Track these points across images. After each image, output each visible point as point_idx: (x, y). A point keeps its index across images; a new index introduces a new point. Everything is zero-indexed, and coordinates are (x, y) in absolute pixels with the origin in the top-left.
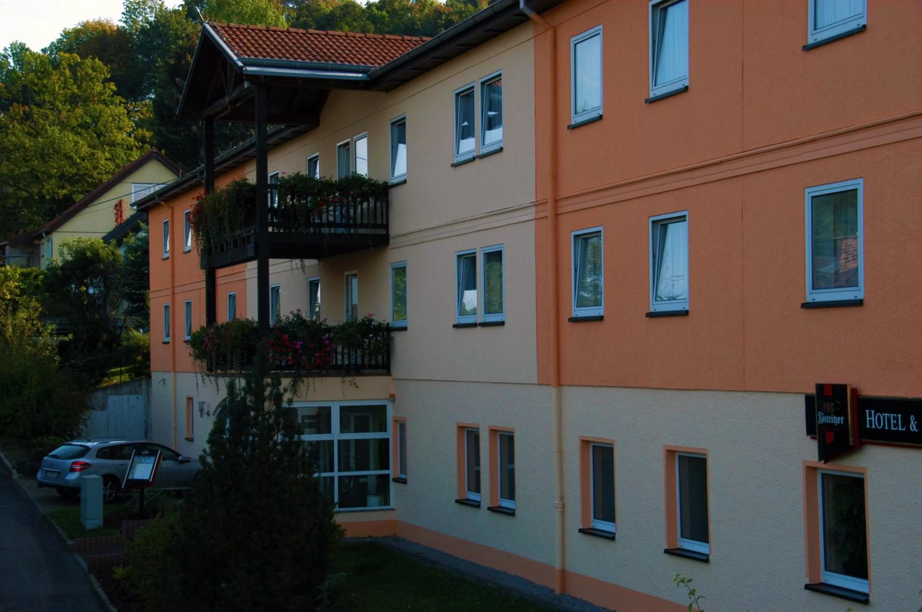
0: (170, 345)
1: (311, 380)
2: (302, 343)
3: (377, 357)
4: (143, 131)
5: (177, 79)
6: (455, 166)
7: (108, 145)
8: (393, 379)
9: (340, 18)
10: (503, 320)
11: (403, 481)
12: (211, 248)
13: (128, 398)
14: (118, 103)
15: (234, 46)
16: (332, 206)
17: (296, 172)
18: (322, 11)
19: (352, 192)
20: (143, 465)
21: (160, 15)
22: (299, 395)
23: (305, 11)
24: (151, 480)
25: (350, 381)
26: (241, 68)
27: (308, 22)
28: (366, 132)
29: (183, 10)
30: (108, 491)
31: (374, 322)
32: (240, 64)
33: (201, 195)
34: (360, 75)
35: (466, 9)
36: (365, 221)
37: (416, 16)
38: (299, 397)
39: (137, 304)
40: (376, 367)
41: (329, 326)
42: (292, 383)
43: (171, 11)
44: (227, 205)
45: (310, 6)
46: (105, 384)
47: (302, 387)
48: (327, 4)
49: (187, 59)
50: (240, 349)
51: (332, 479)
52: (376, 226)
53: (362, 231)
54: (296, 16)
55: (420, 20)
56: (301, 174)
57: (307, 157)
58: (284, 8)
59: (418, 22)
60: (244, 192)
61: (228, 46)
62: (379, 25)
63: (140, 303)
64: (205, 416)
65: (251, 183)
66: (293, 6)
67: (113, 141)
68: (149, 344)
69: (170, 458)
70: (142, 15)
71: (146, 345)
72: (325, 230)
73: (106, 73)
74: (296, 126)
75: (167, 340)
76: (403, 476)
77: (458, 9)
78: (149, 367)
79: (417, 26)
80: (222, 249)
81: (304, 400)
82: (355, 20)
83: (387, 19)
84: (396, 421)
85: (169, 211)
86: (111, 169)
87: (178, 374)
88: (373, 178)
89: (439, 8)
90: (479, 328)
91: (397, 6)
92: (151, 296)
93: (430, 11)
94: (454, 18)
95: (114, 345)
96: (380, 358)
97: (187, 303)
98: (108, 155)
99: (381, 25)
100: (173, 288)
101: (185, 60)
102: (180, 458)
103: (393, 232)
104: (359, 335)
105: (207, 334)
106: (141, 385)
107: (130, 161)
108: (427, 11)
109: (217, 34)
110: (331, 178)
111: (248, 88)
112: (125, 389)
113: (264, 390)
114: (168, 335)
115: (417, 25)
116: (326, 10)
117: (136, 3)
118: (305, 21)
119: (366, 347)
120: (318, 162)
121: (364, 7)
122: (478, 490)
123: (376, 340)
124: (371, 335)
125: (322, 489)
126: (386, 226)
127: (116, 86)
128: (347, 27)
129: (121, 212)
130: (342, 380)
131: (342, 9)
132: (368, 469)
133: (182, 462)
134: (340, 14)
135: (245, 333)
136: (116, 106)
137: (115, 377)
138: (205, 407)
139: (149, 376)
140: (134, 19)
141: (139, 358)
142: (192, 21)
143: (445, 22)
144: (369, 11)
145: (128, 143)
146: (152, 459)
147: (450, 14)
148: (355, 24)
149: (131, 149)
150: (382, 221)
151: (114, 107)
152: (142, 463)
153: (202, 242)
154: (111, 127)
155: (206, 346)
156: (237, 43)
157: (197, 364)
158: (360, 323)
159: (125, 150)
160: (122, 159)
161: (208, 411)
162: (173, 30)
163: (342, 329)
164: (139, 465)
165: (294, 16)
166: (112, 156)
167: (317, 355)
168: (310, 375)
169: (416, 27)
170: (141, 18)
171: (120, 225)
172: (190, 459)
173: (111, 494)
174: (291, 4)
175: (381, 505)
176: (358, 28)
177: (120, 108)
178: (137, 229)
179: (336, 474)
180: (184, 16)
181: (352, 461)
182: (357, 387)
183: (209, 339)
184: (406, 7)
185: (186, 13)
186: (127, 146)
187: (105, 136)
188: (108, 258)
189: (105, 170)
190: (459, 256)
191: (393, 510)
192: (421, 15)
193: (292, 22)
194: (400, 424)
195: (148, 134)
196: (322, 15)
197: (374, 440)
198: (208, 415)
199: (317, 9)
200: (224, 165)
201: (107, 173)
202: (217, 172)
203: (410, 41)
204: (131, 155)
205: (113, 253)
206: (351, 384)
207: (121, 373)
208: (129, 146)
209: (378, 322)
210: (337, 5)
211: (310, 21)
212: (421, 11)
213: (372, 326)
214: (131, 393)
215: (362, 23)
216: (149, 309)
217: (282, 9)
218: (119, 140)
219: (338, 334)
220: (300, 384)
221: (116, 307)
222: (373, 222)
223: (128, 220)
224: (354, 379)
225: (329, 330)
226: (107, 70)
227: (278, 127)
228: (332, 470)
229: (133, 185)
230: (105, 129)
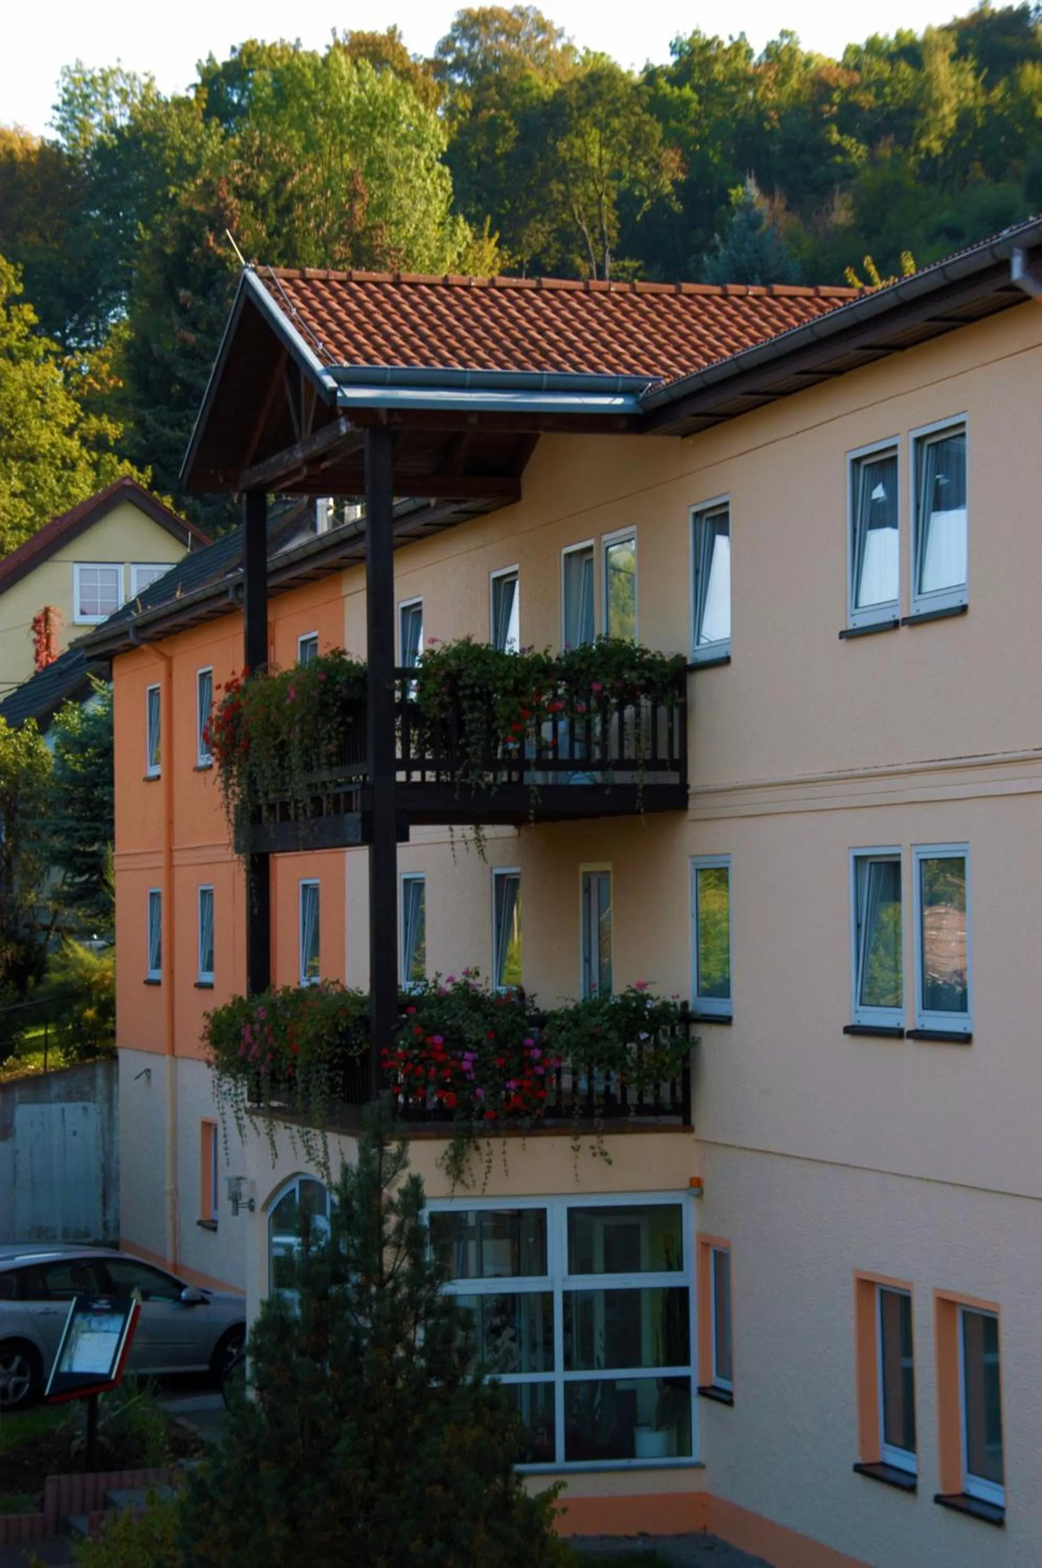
0: (163, 990)
1: (496, 1143)
2: (476, 1055)
3: (657, 1087)
4: (100, 421)
5: (183, 293)
6: (848, 635)
7: (16, 458)
8: (697, 1140)
9: (579, 109)
10: (968, 1031)
11: (725, 1398)
12: (259, 808)
13: (63, 1110)
14: (42, 353)
15: (315, 332)
16: (548, 720)
17: (461, 637)
18: (535, 92)
19: (596, 687)
20: (97, 1335)
21: (141, 113)
22: (469, 1181)
23: (493, 90)
24: (113, 1376)
25: (592, 1147)
26: (334, 391)
27: (499, 121)
28: (633, 528)
29: (197, 98)
30: (13, 1380)
31: (650, 1001)
32: (330, 382)
33: (236, 680)
34: (619, 401)
35: (894, 74)
36: (629, 753)
37: (768, 99)
38: (467, 1186)
39: (86, 877)
40: (657, 1110)
41: (541, 1010)
42: (451, 1153)
43: (170, 100)
44: (298, 716)
45: (505, 79)
46: (8, 1075)
47: (475, 1164)
48: (547, 73)
49: (204, 242)
50: (327, 1066)
51: (550, 1387)
52: (654, 764)
53: (622, 777)
54: (470, 106)
55: (777, 108)
56: (474, 641)
57: (489, 573)
58: (442, 88)
59: (772, 113)
60: (338, 687)
61: (301, 332)
62: (673, 123)
63: (91, 876)
64: (244, 1212)
65: (355, 662)
66: (465, 80)
67: (30, 450)
68: (113, 980)
69: (161, 1293)
70: (99, 111)
71: (107, 982)
72: (537, 778)
73: (13, 282)
74: (465, 502)
75: (156, 975)
76: (724, 1384)
77: (873, 77)
78: (113, 1034)
79: (769, 122)
80: (285, 816)
81: (479, 1193)
82: (616, 113)
83: (694, 105)
84: (705, 1246)
85: (162, 665)
86: (24, 518)
87: (180, 1062)
88: (649, 648)
89: (824, 74)
90: (909, 1043)
91: (719, 73)
92: (118, 863)
93: (802, 81)
94: (862, 98)
95: (31, 979)
96: (665, 1088)
97: (204, 892)
98: (17, 485)
99: (679, 121)
100: (171, 851)
101: (199, 244)
102: (184, 1294)
103: (698, 778)
104: (613, 1035)
105: (250, 1020)
106: (92, 1080)
107: (69, 496)
108: (793, 82)
109: (276, 299)
110: (546, 652)
111: (349, 434)
112: (57, 1088)
113: (382, 1221)
114: (157, 966)
115: (769, 119)
116: (542, 91)
117: (85, 82)
118: (493, 119)
119: (631, 1064)
120: (517, 583)
121: (637, 75)
122: (909, 1443)
123: (657, 1042)
124: (644, 1036)
125: (525, 1414)
126: (680, 765)
127: (35, 312)
128: (594, 131)
129: (48, 637)
130: (574, 1144)
131: (583, 87)
132: (635, 1363)
133: (191, 1303)
134: (578, 98)
135: (340, 1029)
136: (37, 365)
137: (31, 1057)
138: (244, 1189)
139: (113, 1056)
140: (81, 121)
141: (90, 1013)
142: (218, 126)
143: (840, 108)
144: (652, 91)
145: (65, 453)
146: (115, 1323)
147: (853, 88)
148: (616, 123)
149: (73, 467)
150: (671, 753)
151: (32, 364)
152: (92, 1331)
153: (237, 790)
154: (25, 413)
155: (248, 1047)
156: (322, 323)
157: (226, 1087)
158: (616, 1004)
159: (57, 468)
160: (52, 491)
161: (252, 1200)
162: (173, 148)
163: (574, 1017)
164: (87, 1336)
165: (465, 105)
166: (28, 484)
167: (512, 1084)
168: (496, 1131)
169: (767, 126)
170: (97, 118)
171: (45, 669)
172: (207, 1296)
173: (19, 1386)
174: (459, 75)
175: (669, 1455)
176: (623, 132)
177: (46, 367)
178: (83, 693)
179: (559, 1376)
180: (201, 113)
181: (599, 1343)
182: (610, 1162)
183: (252, 1033)
184: (741, 75)
185: (204, 105)
186: (63, 459)
187: (11, 437)
188: (16, 763)
189: (10, 521)
190: (858, 859)
191: (700, 1466)
192: (780, 93)
193: (460, 124)
194: (715, 1252)
195: (113, 430)
196: (535, 103)
197: (653, 1290)
198: (252, 1209)
199: (522, 88)
200: (293, 574)
201: (16, 527)
202: (273, 587)
203: (740, 297)
204: (72, 482)
205: (30, 752)
206: (594, 1155)
207: (44, 1045)
208: (68, 461)
209: (662, 999)
210: (571, 77)
211: (504, 119)
212: (780, 83)
213: (646, 1013)
214: (69, 1097)
215: (633, 119)
216: (114, 895)
217: (438, 89)
218: (42, 446)
219: (563, 1033)
220: (473, 1156)
221: (34, 881)
222: (648, 755)
223: (64, 658)
224: (602, 1142)
225: (542, 1020)
226: (15, 276)
227: (420, 501)
228: (550, 1367)
229: (77, 567)
230: (11, 421)
